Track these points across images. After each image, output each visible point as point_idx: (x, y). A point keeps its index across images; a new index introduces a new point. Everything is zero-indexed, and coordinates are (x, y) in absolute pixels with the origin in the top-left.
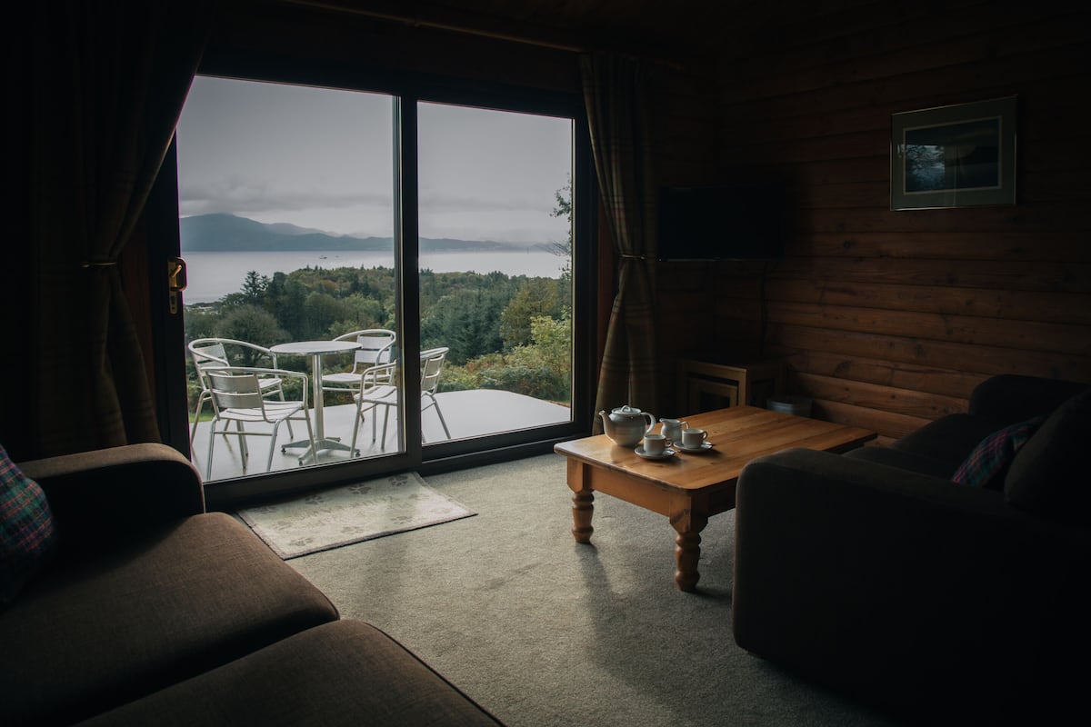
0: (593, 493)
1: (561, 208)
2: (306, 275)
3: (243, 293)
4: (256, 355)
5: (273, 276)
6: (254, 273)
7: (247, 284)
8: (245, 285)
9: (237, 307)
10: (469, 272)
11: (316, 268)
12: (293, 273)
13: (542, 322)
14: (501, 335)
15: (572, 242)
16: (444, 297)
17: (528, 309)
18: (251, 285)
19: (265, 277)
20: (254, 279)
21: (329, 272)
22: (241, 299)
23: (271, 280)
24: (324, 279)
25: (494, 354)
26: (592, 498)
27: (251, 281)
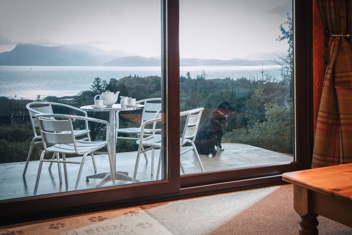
0: (318, 218)
1: (283, 36)
2: (129, 80)
3: (92, 90)
4: (98, 127)
5: (109, 81)
6: (98, 79)
7: (94, 85)
8: (93, 86)
9: (87, 99)
10: (227, 79)
11: (135, 76)
12: (121, 79)
13: (272, 107)
14: (246, 116)
15: (293, 29)
16: (211, 94)
17: (263, 100)
18: (96, 86)
19: (105, 81)
20: (98, 82)
21: (143, 79)
22: (90, 94)
23: (108, 83)
24: (140, 83)
25: (242, 129)
26: (317, 223)
27: (96, 83)
